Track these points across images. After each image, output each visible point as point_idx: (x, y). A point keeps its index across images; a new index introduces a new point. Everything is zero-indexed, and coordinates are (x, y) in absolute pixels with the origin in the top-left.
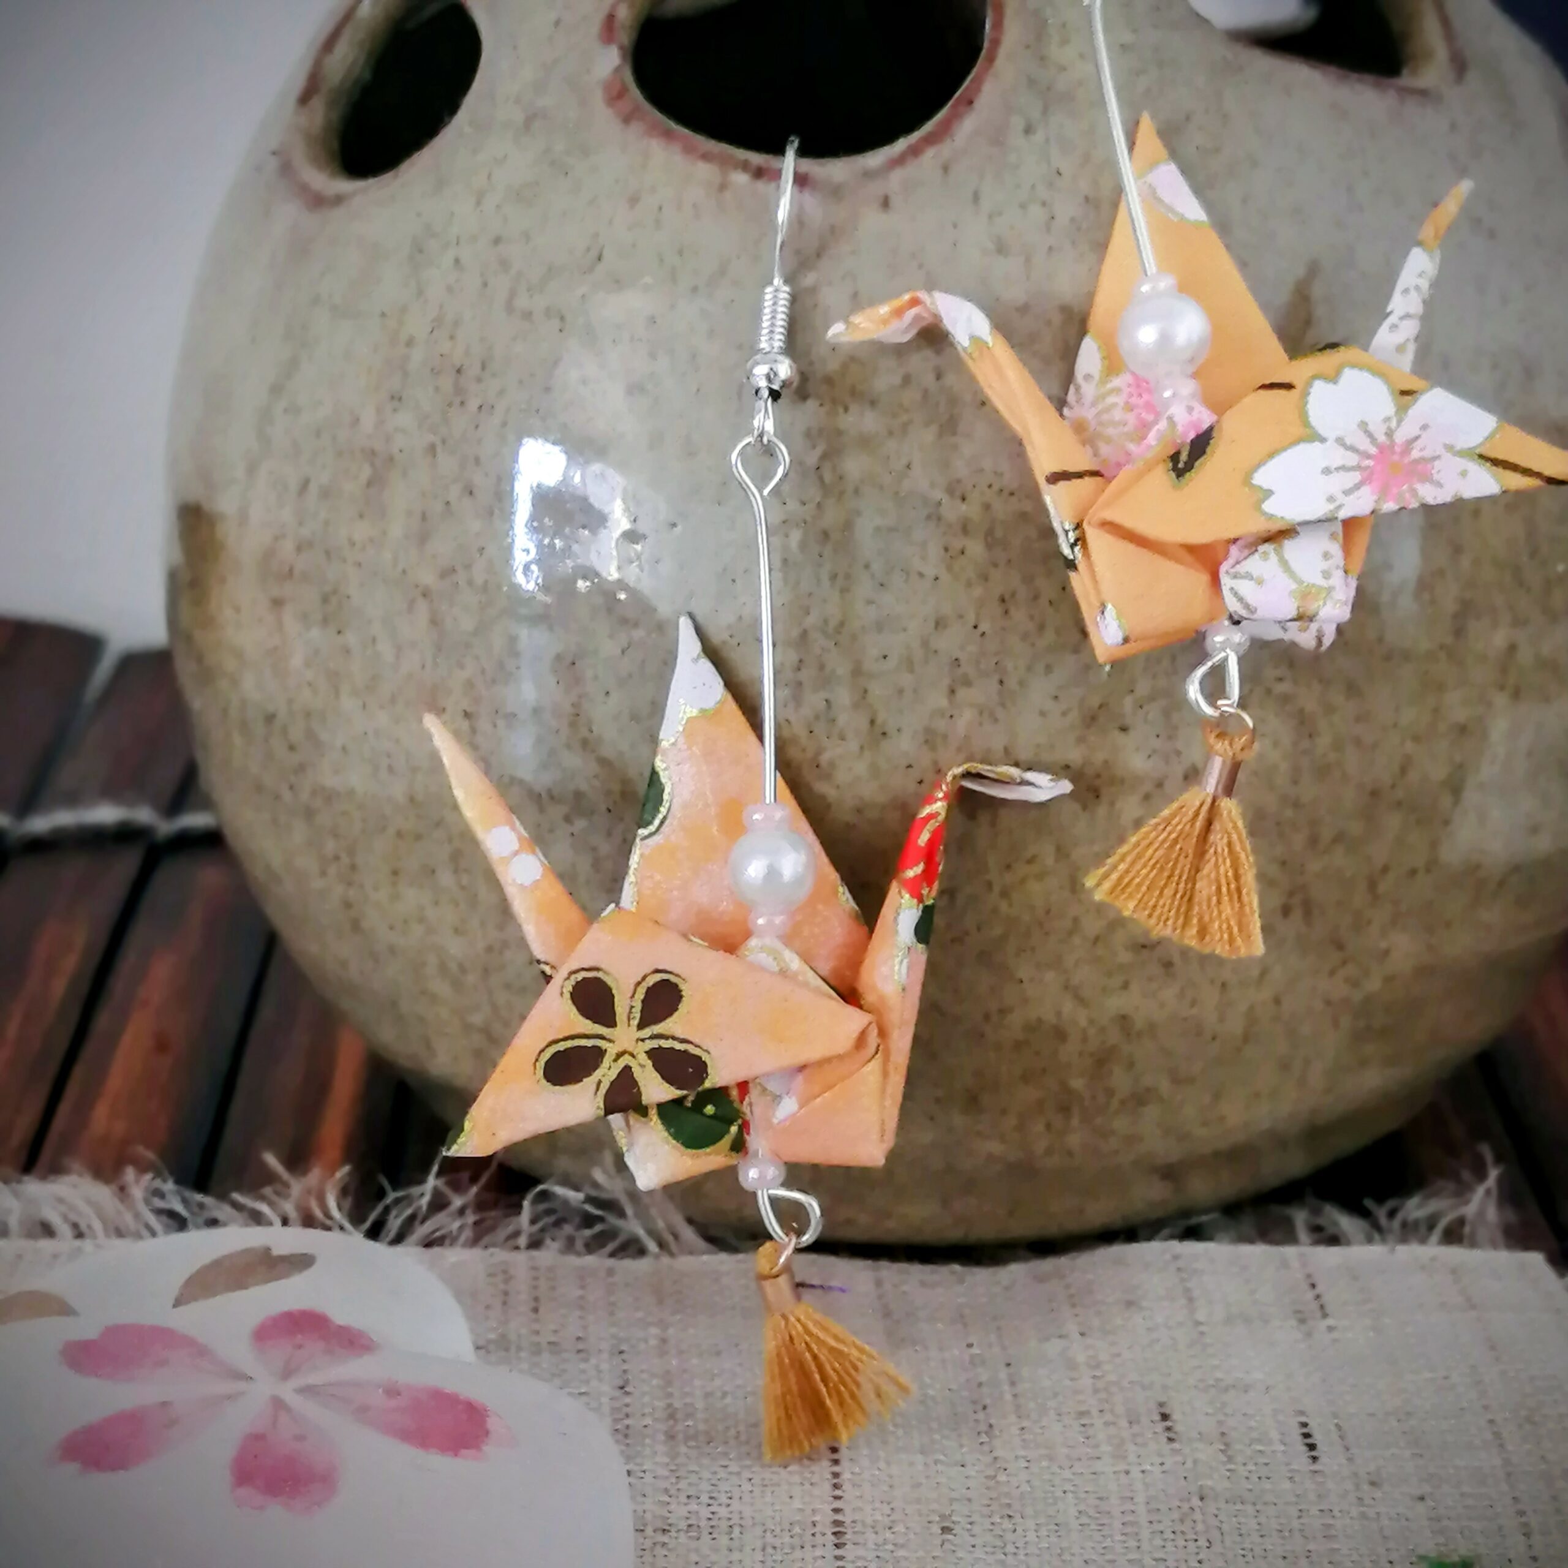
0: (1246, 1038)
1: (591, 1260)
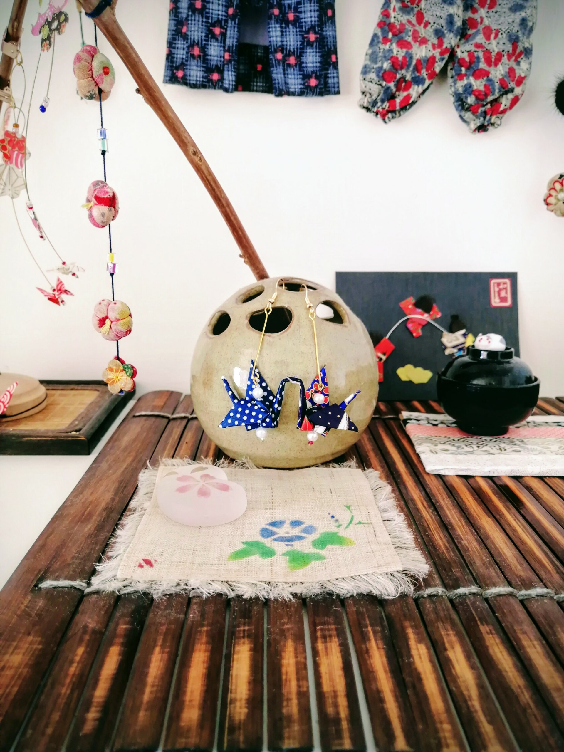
0: (324, 442)
1: (242, 469)
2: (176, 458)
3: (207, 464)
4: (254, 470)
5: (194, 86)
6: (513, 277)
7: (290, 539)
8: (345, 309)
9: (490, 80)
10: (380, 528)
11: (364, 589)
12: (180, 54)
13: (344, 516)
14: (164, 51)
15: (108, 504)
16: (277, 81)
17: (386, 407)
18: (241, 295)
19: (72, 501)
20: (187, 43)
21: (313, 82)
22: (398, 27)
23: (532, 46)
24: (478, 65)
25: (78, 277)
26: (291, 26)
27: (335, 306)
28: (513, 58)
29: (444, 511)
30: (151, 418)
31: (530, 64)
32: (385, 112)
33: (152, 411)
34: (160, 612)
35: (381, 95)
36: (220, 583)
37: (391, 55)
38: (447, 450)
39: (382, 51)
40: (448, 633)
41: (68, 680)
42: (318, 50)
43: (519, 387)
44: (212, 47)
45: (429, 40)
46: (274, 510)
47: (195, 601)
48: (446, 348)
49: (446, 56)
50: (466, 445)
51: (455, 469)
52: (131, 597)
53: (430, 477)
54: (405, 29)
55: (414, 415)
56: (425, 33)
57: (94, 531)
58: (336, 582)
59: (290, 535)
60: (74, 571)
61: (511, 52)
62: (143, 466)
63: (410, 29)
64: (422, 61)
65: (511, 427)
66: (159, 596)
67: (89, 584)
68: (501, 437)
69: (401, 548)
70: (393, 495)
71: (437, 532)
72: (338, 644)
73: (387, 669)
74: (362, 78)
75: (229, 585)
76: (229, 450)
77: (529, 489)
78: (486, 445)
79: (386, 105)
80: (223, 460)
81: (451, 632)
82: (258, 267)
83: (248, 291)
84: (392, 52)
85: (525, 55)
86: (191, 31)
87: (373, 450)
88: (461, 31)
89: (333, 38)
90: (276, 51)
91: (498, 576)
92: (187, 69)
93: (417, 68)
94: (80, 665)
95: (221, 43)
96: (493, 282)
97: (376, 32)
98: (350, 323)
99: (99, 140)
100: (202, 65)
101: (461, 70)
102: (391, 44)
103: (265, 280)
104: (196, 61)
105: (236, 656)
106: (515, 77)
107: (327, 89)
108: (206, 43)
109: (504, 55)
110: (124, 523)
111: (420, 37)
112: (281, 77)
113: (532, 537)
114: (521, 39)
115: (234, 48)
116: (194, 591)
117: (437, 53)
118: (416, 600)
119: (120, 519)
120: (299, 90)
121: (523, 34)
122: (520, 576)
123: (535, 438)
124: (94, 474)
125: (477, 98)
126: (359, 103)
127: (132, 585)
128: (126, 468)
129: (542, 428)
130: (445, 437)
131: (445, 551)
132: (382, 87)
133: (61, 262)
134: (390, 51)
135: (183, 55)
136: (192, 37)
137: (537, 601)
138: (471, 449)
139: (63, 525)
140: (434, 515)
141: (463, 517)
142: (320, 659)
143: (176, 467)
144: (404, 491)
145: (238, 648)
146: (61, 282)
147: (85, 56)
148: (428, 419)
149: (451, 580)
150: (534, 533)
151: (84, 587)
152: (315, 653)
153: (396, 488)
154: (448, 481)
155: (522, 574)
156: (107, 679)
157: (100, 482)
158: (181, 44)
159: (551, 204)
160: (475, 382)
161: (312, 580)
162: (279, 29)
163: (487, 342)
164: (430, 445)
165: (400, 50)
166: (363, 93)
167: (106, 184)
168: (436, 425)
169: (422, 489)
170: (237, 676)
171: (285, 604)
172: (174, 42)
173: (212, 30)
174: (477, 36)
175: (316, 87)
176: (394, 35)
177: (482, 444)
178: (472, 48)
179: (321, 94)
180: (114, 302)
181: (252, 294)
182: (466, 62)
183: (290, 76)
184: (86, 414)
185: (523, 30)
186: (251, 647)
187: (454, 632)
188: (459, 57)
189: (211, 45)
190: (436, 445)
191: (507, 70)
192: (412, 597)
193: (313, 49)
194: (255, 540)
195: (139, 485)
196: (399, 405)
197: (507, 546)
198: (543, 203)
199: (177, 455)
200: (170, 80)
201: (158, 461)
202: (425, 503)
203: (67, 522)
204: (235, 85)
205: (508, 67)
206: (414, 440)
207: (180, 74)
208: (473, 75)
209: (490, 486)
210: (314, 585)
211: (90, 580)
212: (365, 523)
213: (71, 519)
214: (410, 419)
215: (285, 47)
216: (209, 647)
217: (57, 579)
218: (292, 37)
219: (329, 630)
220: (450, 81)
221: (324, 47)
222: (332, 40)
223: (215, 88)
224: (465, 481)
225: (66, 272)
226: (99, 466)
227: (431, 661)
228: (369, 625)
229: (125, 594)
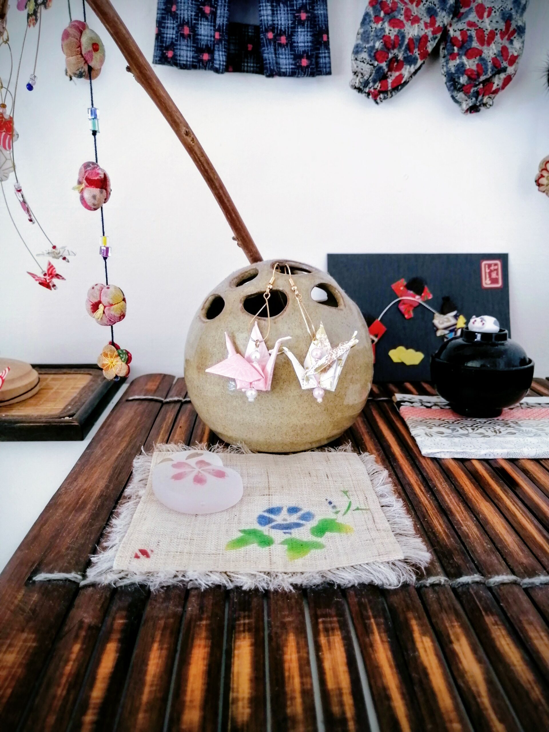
0: (320, 426)
1: (237, 454)
2: (170, 443)
3: (202, 449)
4: (249, 455)
5: (184, 67)
6: (503, 258)
7: (287, 527)
8: (340, 292)
9: (482, 59)
10: (379, 515)
11: (366, 578)
12: (170, 33)
13: (341, 502)
14: (153, 30)
15: (102, 491)
16: (268, 61)
17: (379, 389)
18: (235, 279)
19: (66, 488)
20: (177, 22)
21: (305, 62)
22: (390, 5)
23: (525, 24)
24: (471, 44)
25: (68, 262)
26: (281, 5)
27: (330, 289)
28: (506, 37)
29: (442, 495)
30: (143, 402)
31: (523, 42)
32: (377, 93)
33: (145, 395)
34: (158, 606)
35: (373, 75)
36: (218, 574)
37: (383, 34)
38: (442, 433)
39: (374, 30)
40: (453, 624)
41: (64, 680)
42: (309, 30)
43: (514, 369)
44: (202, 26)
45: (421, 19)
46: (270, 496)
47: (193, 593)
48: (437, 329)
49: (439, 35)
50: (461, 428)
51: (451, 452)
52: (128, 590)
53: (426, 460)
54: (397, 7)
55: (408, 397)
56: (417, 11)
57: (89, 520)
58: (337, 572)
59: (288, 522)
60: (69, 563)
61: (504, 30)
62: (137, 452)
63: (402, 7)
64: (415, 41)
65: (506, 409)
66: (156, 587)
67: (84, 576)
68: (496, 419)
69: (401, 535)
70: (390, 479)
71: (436, 518)
72: (340, 637)
73: (392, 663)
74: (353, 58)
75: (228, 576)
76: (224, 435)
77: (525, 472)
78: (481, 427)
79: (378, 85)
80: (217, 445)
81: (456, 624)
82: (251, 250)
83: (242, 274)
84: (385, 31)
85: (518, 34)
86: (181, 10)
87: (368, 432)
88: (453, 9)
89: (325, 17)
90: (267, 31)
91: (501, 564)
92: (177, 49)
93: (409, 48)
94: (77, 663)
95: (211, 22)
96: (484, 263)
97: (368, 11)
98: (345, 306)
99: (90, 119)
100: (192, 45)
101: (454, 50)
102: (384, 23)
103: (259, 263)
104: (186, 41)
105: (236, 652)
106: (508, 56)
107: (319, 69)
108: (196, 22)
109: (497, 34)
110: (119, 511)
111: (412, 15)
112: (272, 57)
113: (532, 522)
114: (514, 17)
115: (224, 28)
116: (191, 582)
117: (429, 32)
118: (419, 589)
119: (115, 508)
120: (291, 70)
121: (517, 12)
122: (522, 563)
123: (529, 419)
124: (88, 461)
125: (470, 78)
126: (351, 84)
127: (129, 577)
128: (120, 454)
129: (536, 410)
130: (439, 419)
131: (445, 538)
132: (374, 67)
133: (52, 246)
134: (383, 29)
135: (173, 34)
136: (182, 16)
137: (541, 589)
138: (466, 432)
139: (57, 514)
140: (432, 499)
141: (462, 501)
142: (323, 654)
143: (171, 452)
144: (400, 475)
145: (238, 643)
146: (52, 266)
147: (73, 32)
148: (421, 401)
149: (453, 567)
150: (533, 519)
151: (80, 579)
152: (318, 648)
153: (392, 472)
154: (444, 465)
155: (525, 561)
156: (104, 678)
157: (94, 469)
158: (171, 23)
159: (542, 185)
160: (470, 364)
161: (312, 570)
162: (269, 8)
163: (481, 324)
164: (425, 428)
165: (392, 29)
166: (355, 73)
167: (98, 165)
168: (430, 407)
169: (418, 473)
170: (238, 673)
171: (284, 595)
172: (164, 21)
173: (202, 8)
174: (470, 14)
175: (308, 67)
176: (386, 13)
177: (477, 427)
178: (465, 27)
179: (313, 74)
180: (108, 286)
181: (245, 278)
182: (459, 40)
183: (281, 56)
184: (80, 399)
185: (516, 8)
186: (251, 641)
187: (459, 624)
188: (452, 36)
189: (201, 24)
190: (430, 428)
191: (500, 49)
192: (414, 587)
193: (304, 28)
194: (252, 527)
195: (133, 471)
196: (392, 387)
197: (508, 532)
198: (535, 183)
199: (171, 441)
200: (159, 60)
201: (153, 446)
202: (422, 488)
203: (61, 511)
204: (226, 66)
205: (501, 46)
206: (408, 422)
207: (170, 54)
208: (466, 55)
209: (486, 469)
210: (314, 575)
211: (85, 572)
212: (363, 509)
213: (64, 507)
214: (404, 402)
215: (276, 26)
216: (209, 642)
217: (51, 571)
218: (282, 15)
219: (331, 622)
220: (442, 61)
221: (315, 26)
222: (323, 19)
223: (205, 69)
224: (461, 464)
225: (56, 256)
226: (93, 452)
227: (437, 655)
228: (372, 617)
229: (121, 587)
